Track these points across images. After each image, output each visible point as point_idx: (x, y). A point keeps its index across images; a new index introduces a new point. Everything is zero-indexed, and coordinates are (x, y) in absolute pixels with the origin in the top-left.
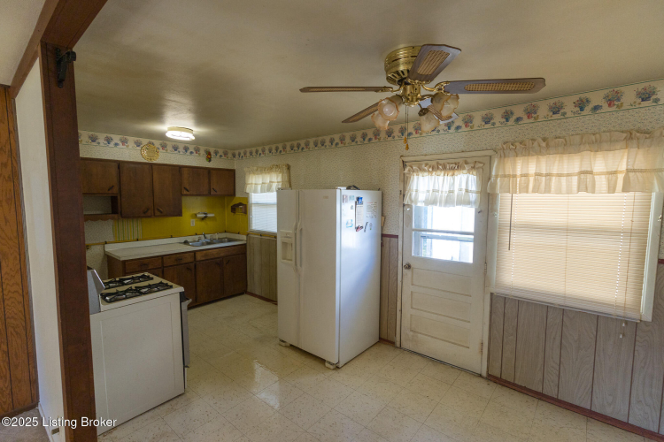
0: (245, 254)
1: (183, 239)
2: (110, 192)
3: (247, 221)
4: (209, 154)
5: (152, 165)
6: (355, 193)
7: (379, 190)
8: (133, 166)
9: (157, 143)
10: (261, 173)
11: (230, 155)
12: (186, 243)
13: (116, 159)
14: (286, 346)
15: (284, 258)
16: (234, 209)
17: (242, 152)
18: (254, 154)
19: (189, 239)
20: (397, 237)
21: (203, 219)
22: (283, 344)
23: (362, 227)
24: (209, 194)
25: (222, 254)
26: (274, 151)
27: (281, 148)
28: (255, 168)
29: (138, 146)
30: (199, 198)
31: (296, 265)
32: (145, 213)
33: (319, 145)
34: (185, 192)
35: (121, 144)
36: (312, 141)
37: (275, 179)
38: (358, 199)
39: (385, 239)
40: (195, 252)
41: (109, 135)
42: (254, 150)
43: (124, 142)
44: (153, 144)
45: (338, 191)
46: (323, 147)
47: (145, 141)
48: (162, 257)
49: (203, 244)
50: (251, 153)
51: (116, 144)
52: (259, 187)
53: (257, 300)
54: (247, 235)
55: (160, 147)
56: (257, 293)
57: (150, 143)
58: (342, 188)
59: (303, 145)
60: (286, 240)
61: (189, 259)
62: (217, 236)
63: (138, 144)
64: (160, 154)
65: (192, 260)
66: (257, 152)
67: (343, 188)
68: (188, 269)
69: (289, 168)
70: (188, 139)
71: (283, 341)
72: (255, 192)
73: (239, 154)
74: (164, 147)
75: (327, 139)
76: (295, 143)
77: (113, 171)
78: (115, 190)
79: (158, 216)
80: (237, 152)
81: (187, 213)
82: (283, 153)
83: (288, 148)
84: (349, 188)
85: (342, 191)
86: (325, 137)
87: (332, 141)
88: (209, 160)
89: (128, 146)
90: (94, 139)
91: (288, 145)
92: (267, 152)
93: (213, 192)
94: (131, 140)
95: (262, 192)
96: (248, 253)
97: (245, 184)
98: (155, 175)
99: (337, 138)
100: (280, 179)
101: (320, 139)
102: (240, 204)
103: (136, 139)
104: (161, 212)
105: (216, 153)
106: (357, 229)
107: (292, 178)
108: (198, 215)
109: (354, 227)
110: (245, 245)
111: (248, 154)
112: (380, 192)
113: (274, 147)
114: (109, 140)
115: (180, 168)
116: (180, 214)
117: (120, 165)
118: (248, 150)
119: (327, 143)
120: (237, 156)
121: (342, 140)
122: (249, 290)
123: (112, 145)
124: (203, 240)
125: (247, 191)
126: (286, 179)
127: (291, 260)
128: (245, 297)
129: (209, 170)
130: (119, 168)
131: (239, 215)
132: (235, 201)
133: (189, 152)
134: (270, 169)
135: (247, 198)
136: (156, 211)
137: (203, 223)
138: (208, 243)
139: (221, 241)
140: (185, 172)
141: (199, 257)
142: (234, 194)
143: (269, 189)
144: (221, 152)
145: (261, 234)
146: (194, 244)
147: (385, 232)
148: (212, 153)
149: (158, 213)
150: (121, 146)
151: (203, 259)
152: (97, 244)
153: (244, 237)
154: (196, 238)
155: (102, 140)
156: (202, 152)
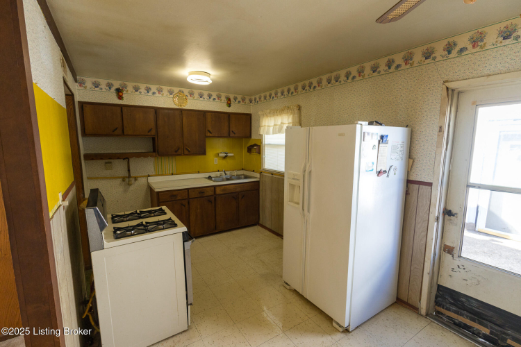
0: (258, 190)
1: (207, 175)
2: (149, 134)
3: (260, 161)
4: (229, 99)
5: (181, 111)
6: (378, 130)
7: (407, 126)
8: (166, 111)
9: (186, 91)
10: (274, 115)
11: (247, 101)
12: (210, 178)
13: (154, 105)
14: (290, 290)
15: (291, 201)
16: (250, 149)
17: (257, 97)
18: (268, 98)
19: (213, 175)
20: (430, 184)
21: (225, 157)
22: (288, 287)
23: (385, 171)
24: (229, 136)
25: (238, 190)
26: (286, 93)
27: (292, 90)
28: (268, 111)
29: (171, 94)
30: (221, 140)
31: (303, 210)
32: (176, 152)
33: (333, 81)
34: (209, 134)
35: (157, 93)
36: (324, 78)
37: (286, 120)
38: (382, 137)
39: (410, 185)
40: (215, 187)
41: (148, 85)
42: (268, 94)
43: (160, 91)
44: (183, 92)
45: (358, 127)
46: (337, 83)
47: (176, 90)
48: (188, 189)
49: (223, 180)
50: (265, 98)
51: (154, 93)
52: (271, 129)
53: (268, 233)
54: (261, 173)
55: (188, 94)
56: (268, 226)
57: (180, 91)
58: (363, 123)
59: (315, 84)
60: (294, 182)
61: (210, 193)
62: (235, 173)
63: (171, 93)
64: (188, 101)
65: (212, 193)
66: (270, 95)
67: (365, 123)
68: (210, 201)
69: (299, 108)
70: (207, 84)
71: (287, 284)
72: (268, 133)
73: (255, 99)
74: (191, 94)
75: (343, 73)
76: (307, 82)
77: (152, 116)
78: (153, 132)
79: (187, 155)
80: (253, 98)
81: (211, 153)
82: (294, 94)
83: (300, 88)
84: (371, 123)
85: (363, 127)
86: (339, 72)
87: (347, 76)
88: (229, 105)
89: (163, 95)
90: (137, 89)
91: (300, 85)
92: (279, 94)
93: (232, 135)
94: (165, 89)
95: (273, 133)
96: (261, 190)
97: (259, 127)
98: (184, 119)
99: (354, 71)
100: (290, 120)
101: (334, 74)
102: (255, 145)
103: (169, 88)
104: (189, 151)
105: (235, 99)
106: (379, 173)
107: (303, 119)
108: (220, 155)
109: (375, 171)
110: (258, 182)
111: (263, 99)
112: (410, 129)
113: (286, 89)
114: (148, 90)
115: (204, 113)
116: (204, 153)
117: (157, 110)
118: (263, 95)
119: (343, 78)
120: (253, 101)
121: (361, 72)
122: (260, 222)
123: (150, 93)
124: (224, 177)
125: (261, 133)
126: (297, 120)
127: (298, 204)
128: (257, 228)
129: (229, 115)
130: (156, 113)
131: (254, 155)
132: (251, 143)
133: (212, 98)
134: (281, 111)
135: (261, 140)
136: (185, 150)
137: (224, 162)
138: (228, 179)
139: (239, 177)
140: (209, 116)
141: (218, 191)
142: (250, 136)
143: (280, 131)
144: (239, 98)
145: (272, 173)
146: (217, 179)
147: (413, 178)
148: (232, 100)
149: (186, 152)
150: (157, 94)
151: (222, 193)
152: (143, 176)
153: (258, 175)
154: (218, 174)
155: (143, 90)
156: (223, 98)
